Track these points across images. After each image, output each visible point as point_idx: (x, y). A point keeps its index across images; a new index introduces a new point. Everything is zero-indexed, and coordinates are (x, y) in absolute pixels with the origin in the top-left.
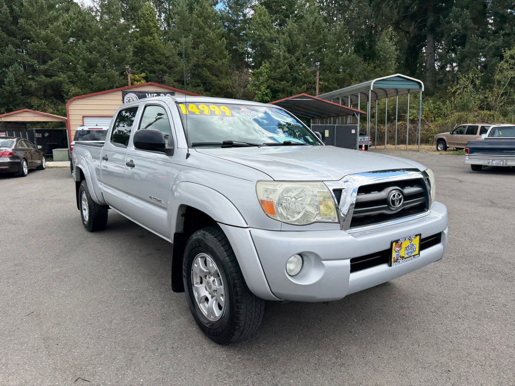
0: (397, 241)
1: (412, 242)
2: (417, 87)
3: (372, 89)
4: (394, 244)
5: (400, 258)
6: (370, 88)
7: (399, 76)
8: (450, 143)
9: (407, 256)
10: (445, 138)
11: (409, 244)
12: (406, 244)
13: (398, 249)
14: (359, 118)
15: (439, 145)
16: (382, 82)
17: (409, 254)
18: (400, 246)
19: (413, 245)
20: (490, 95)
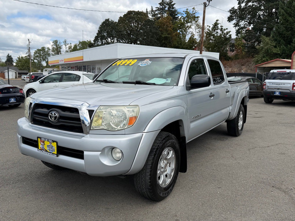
0: (40, 138)
1: (52, 145)
4: (39, 139)
5: (44, 150)
9: (49, 151)
11: (50, 144)
12: (47, 143)
13: (43, 144)
17: (51, 151)
18: (44, 142)
19: (52, 147)
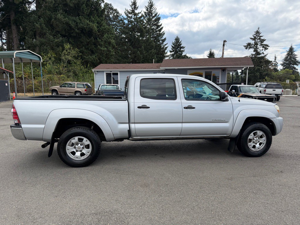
2: (38, 59)
3: (15, 57)
6: (13, 57)
7: (29, 52)
8: (60, 92)
10: (57, 89)
14: (8, 76)
15: (53, 93)
16: (19, 54)
20: (61, 67)
